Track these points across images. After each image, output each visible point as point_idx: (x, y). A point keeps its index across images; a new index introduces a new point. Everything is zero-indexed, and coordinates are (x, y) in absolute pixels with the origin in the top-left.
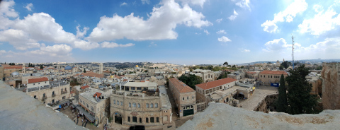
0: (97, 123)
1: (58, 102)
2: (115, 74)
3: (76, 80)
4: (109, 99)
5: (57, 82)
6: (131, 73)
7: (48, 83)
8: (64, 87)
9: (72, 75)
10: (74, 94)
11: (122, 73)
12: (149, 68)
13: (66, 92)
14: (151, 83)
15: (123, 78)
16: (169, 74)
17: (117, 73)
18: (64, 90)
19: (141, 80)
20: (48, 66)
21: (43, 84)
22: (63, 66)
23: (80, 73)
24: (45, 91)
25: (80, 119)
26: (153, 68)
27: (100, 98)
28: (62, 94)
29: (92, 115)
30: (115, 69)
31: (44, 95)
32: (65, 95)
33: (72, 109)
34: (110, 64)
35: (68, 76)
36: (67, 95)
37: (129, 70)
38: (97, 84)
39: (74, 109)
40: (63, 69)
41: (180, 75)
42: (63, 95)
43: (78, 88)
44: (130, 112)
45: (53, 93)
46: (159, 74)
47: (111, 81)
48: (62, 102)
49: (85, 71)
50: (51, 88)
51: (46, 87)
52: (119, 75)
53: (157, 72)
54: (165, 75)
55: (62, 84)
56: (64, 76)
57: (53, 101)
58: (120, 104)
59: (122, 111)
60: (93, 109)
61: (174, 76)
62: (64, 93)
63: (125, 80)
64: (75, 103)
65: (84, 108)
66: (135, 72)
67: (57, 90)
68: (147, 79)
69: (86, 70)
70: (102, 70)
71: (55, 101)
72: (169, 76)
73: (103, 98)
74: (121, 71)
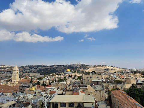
2: (38, 83)
6: (60, 80)
11: (48, 82)
12: (83, 72)
14: (87, 96)
15: (49, 89)
16: (112, 82)
19: (74, 92)
26: (88, 73)
30: (38, 75)
34: (31, 67)
37: (56, 76)
38: (6, 105)
41: (128, 86)
46: (97, 83)
47: (31, 96)
52: (44, 85)
53: (95, 79)
54: (105, 85)
61: (119, 86)
63: (52, 93)
66: (66, 80)
68: (81, 89)
70: (17, 79)
72: (111, 87)
74: (47, 79)
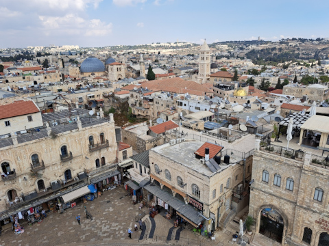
0: (209, 227)
1: (83, 178)
2: (251, 82)
3: (124, 105)
4: (246, 166)
5: (69, 114)
7: (37, 121)
8: (95, 131)
9: (109, 91)
10: (130, 151)
11: (273, 81)
13: (104, 144)
15: (279, 98)
17: (258, 80)
18: (97, 140)
20: (17, 59)
21: (20, 124)
22: (69, 59)
23: (136, 83)
24: (34, 146)
25: (158, 219)
27: (217, 160)
28: (91, 151)
29: (197, 207)
30: (249, 64)
31: (35, 158)
32: (103, 153)
33: (130, 192)
35: (98, 93)
36: (110, 155)
37: (296, 69)
38: (198, 116)
39: (139, 194)
40: (73, 71)
42: (97, 155)
43: (140, 130)
44: (316, 217)
45: (64, 149)
47: (238, 108)
48: (97, 175)
49: (151, 76)
50: (54, 136)
51: (34, 133)
52: (265, 87)
55: (87, 122)
56: (84, 95)
57: (68, 173)
58: (285, 184)
59: (287, 209)
60: (198, 193)
62: (98, 148)
64: (137, 176)
65: (168, 190)
66: (325, 80)
67: (76, 141)
69: (156, 71)
70: (207, 71)
71: (74, 174)
73: (227, 160)
74: (271, 75)
